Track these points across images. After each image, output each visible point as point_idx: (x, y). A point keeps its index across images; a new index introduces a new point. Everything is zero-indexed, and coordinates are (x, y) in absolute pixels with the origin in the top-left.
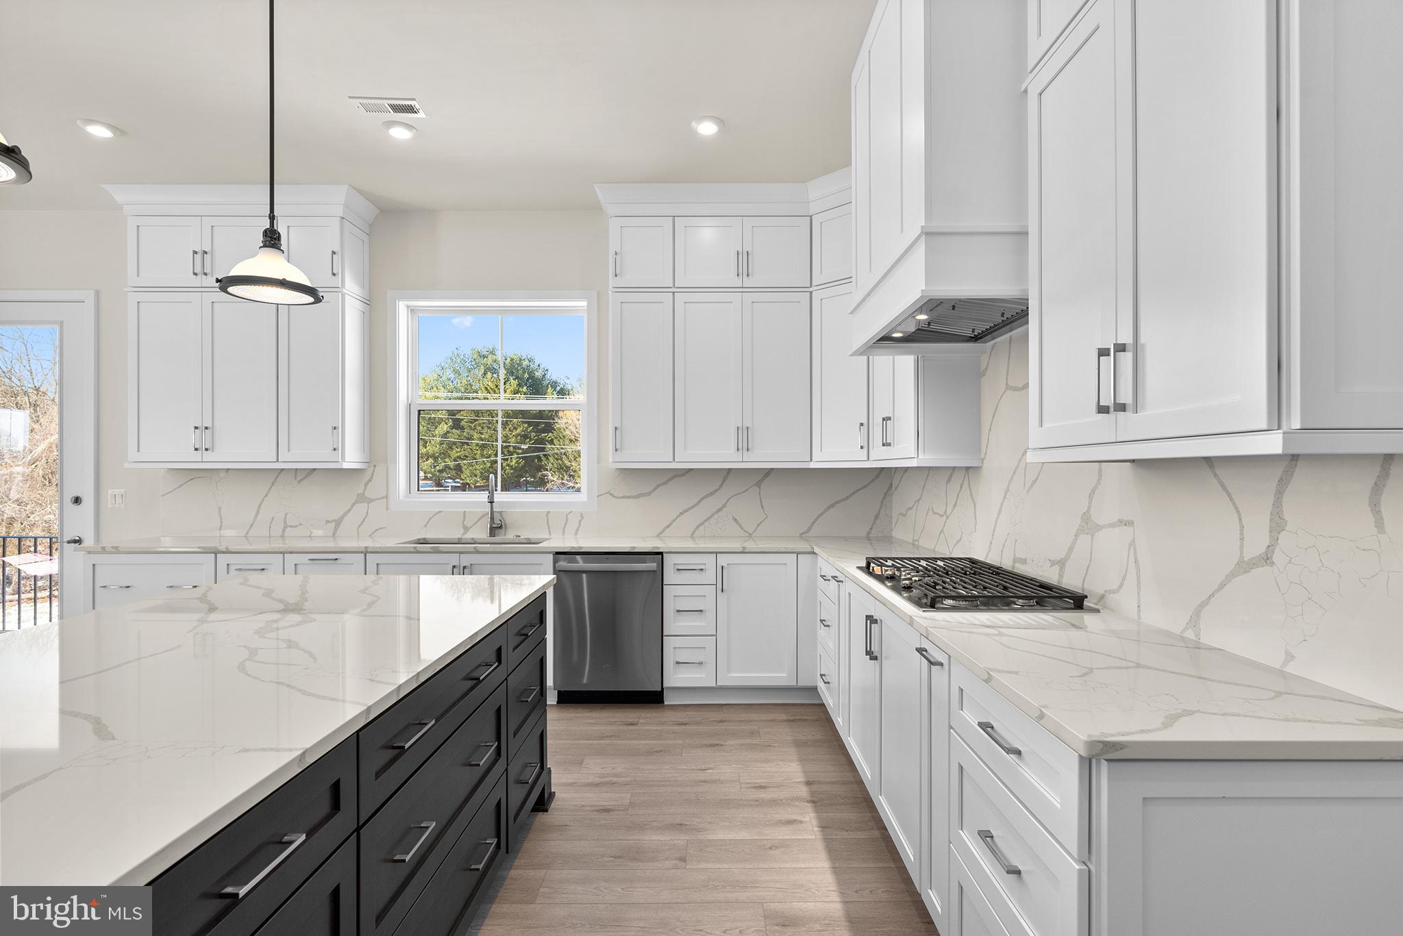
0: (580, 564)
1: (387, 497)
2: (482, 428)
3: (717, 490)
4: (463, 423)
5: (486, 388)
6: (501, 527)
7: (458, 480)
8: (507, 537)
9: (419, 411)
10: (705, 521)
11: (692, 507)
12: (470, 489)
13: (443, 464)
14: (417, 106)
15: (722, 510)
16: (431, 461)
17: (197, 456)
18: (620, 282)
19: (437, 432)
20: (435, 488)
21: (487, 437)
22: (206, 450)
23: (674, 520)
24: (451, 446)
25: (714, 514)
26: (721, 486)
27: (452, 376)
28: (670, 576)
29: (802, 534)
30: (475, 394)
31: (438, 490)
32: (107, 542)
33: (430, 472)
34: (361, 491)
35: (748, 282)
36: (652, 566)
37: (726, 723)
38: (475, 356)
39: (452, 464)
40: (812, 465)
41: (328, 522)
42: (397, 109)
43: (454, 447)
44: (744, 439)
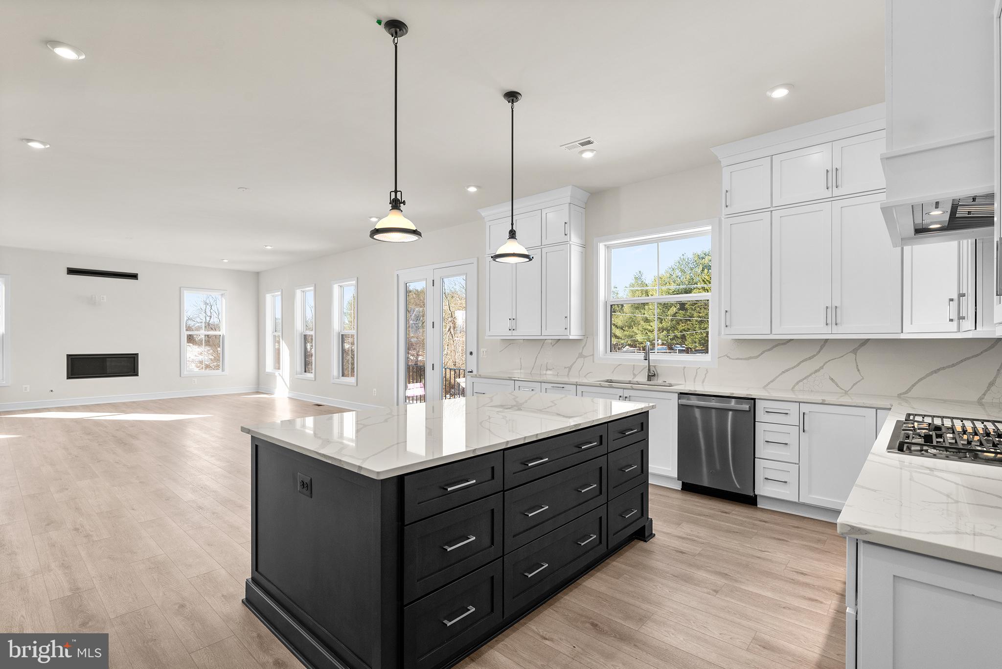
0: (694, 401)
1: (593, 355)
2: (701, 309)
3: (814, 356)
4: (687, 306)
5: (703, 281)
6: (654, 375)
7: (684, 346)
8: (658, 382)
9: (611, 306)
10: (804, 379)
11: (793, 368)
12: (692, 352)
13: (673, 334)
14: (592, 140)
15: (819, 371)
16: (665, 332)
17: (510, 333)
18: (729, 210)
19: (669, 313)
20: (668, 351)
21: (704, 315)
22: (514, 330)
23: (777, 377)
24: (678, 322)
25: (812, 374)
26: (819, 352)
27: (680, 274)
28: (760, 415)
29: (901, 394)
30: (696, 285)
31: (670, 352)
32: (483, 372)
33: (665, 340)
34: (580, 352)
35: (836, 192)
36: (746, 407)
37: (800, 530)
38: (696, 259)
39: (679, 334)
40: (903, 336)
41: (565, 368)
42: (583, 144)
43: (680, 323)
44: (833, 314)
